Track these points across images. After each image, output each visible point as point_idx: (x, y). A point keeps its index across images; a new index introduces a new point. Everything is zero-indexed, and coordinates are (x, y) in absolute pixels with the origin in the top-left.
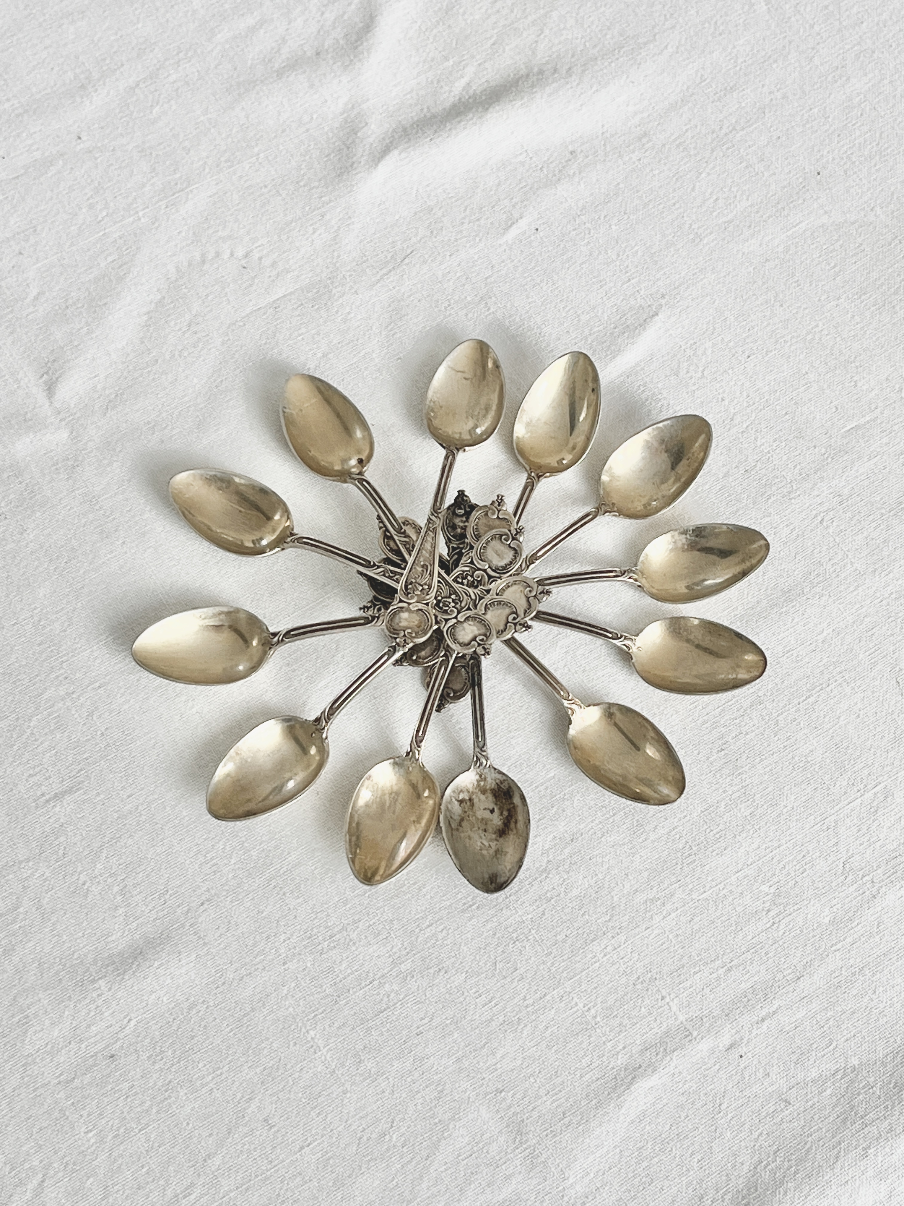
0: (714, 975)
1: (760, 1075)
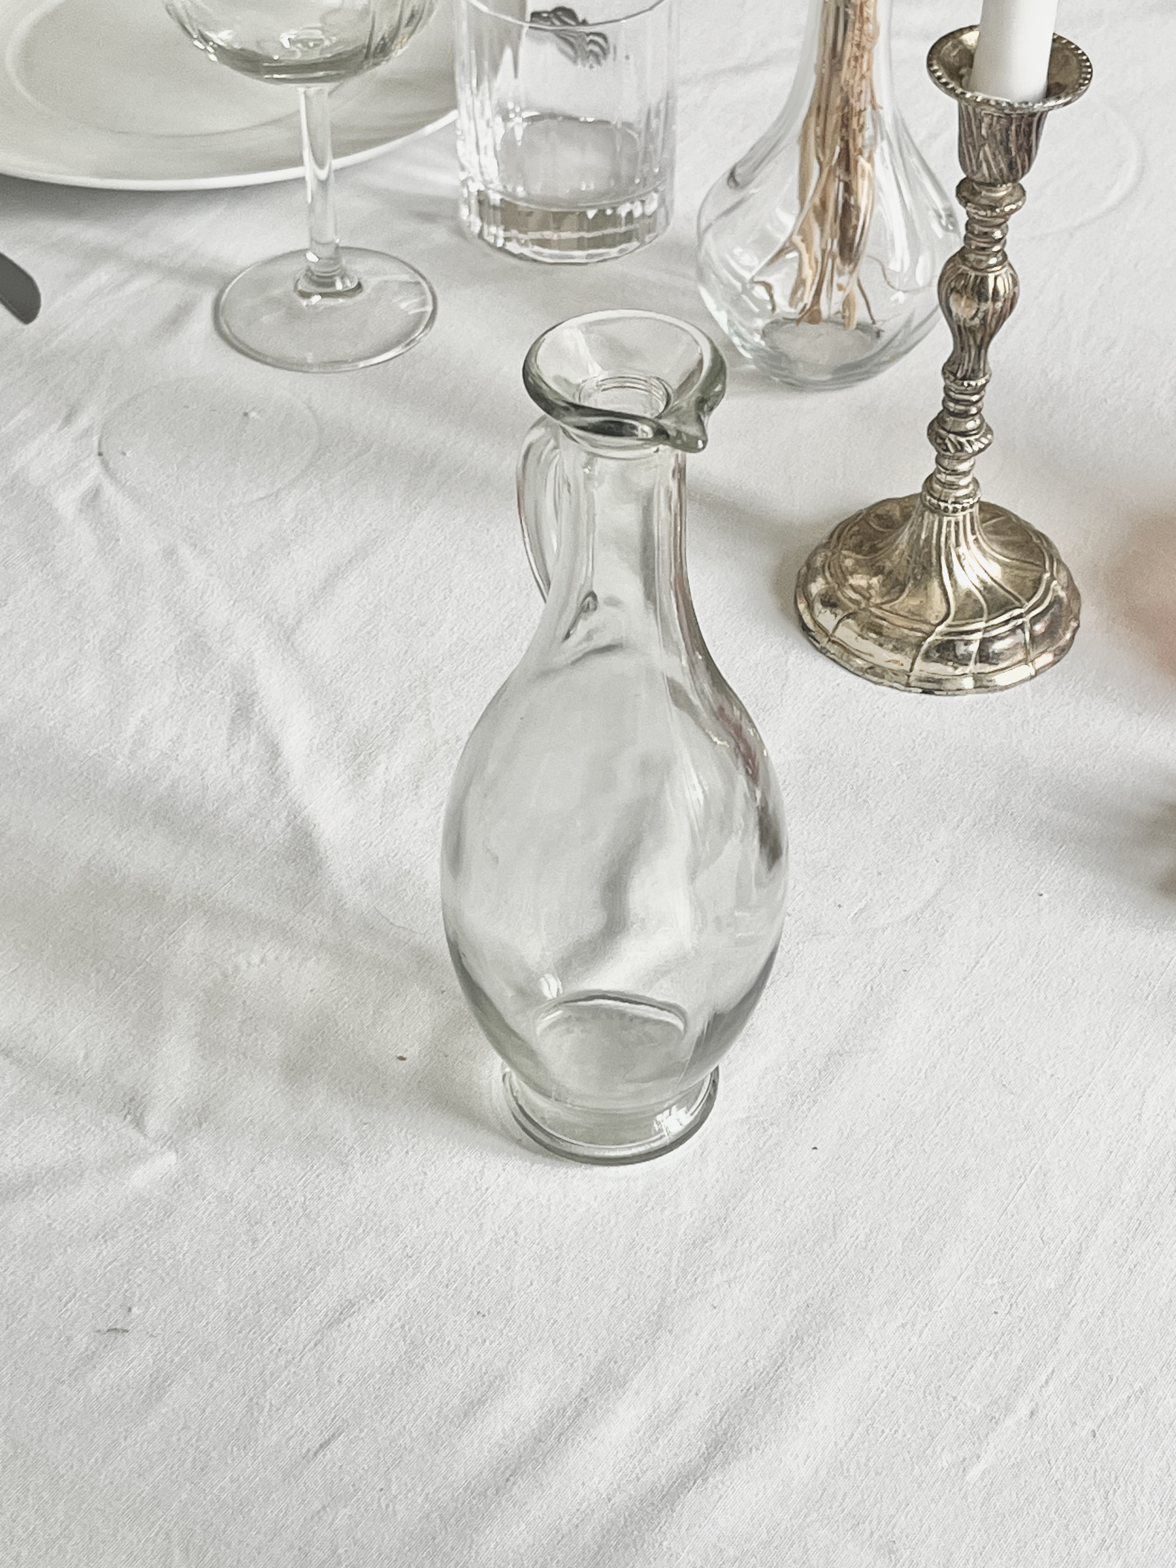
0: (987, 1364)
1: (1069, 1425)
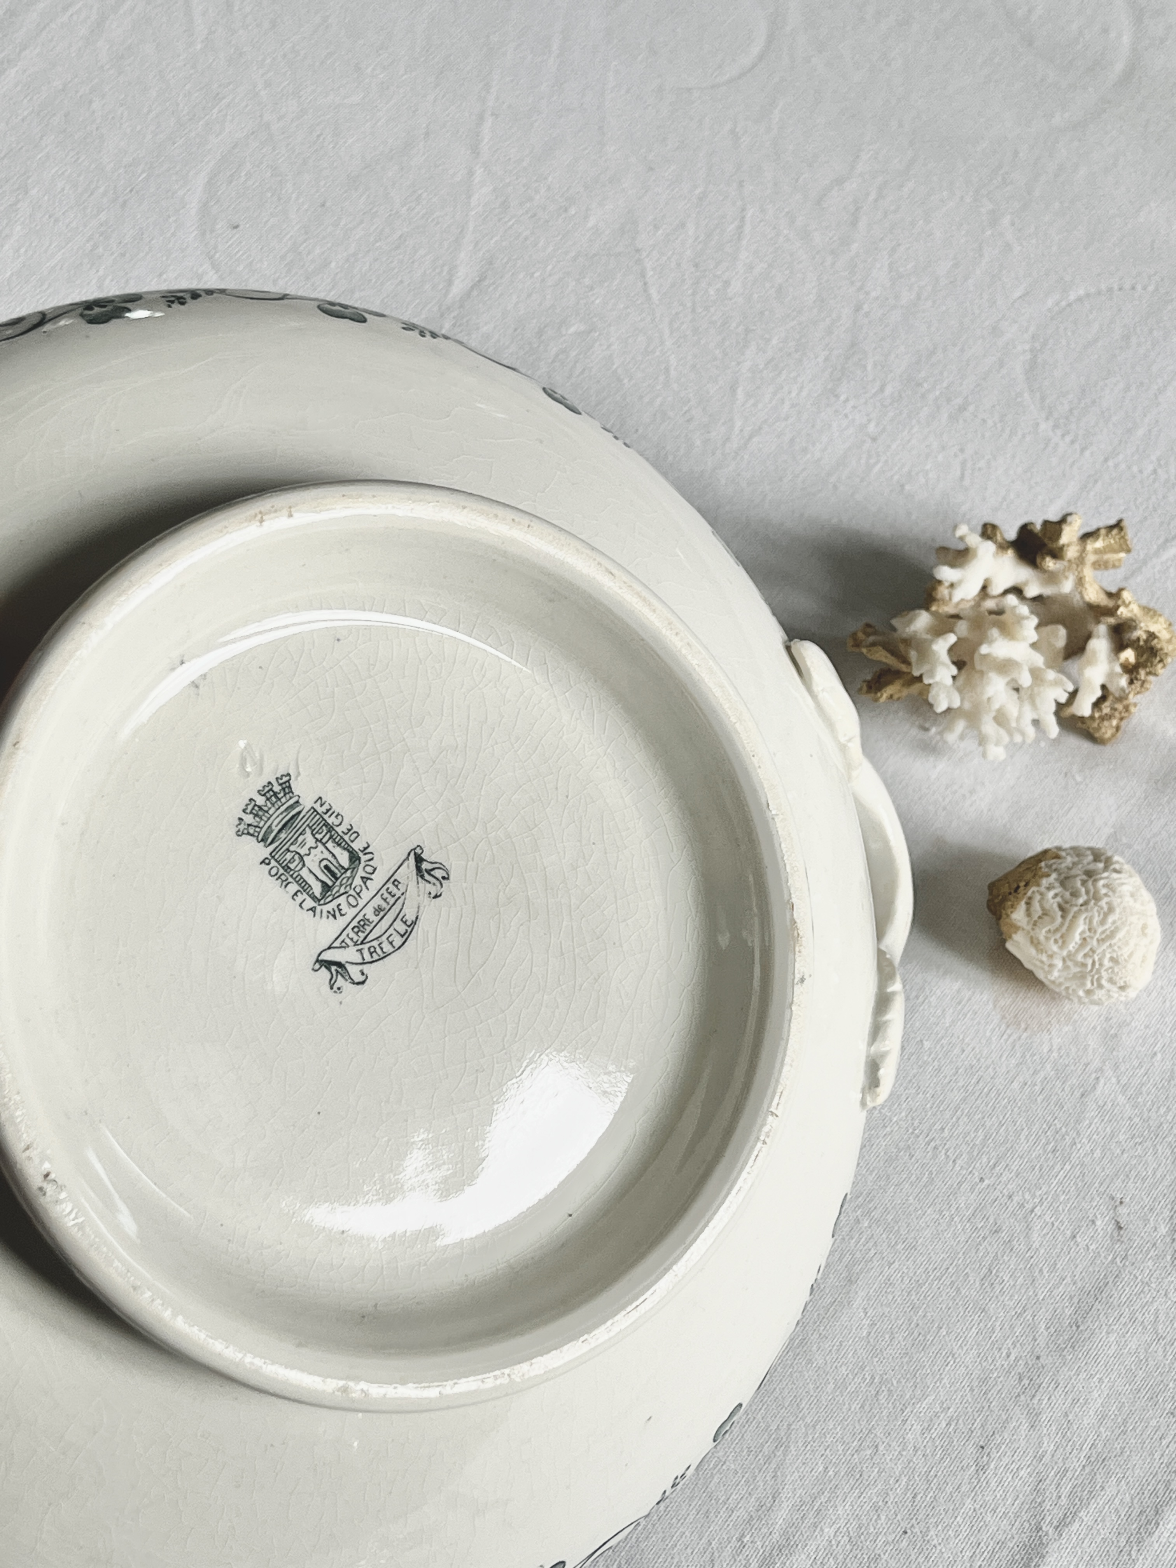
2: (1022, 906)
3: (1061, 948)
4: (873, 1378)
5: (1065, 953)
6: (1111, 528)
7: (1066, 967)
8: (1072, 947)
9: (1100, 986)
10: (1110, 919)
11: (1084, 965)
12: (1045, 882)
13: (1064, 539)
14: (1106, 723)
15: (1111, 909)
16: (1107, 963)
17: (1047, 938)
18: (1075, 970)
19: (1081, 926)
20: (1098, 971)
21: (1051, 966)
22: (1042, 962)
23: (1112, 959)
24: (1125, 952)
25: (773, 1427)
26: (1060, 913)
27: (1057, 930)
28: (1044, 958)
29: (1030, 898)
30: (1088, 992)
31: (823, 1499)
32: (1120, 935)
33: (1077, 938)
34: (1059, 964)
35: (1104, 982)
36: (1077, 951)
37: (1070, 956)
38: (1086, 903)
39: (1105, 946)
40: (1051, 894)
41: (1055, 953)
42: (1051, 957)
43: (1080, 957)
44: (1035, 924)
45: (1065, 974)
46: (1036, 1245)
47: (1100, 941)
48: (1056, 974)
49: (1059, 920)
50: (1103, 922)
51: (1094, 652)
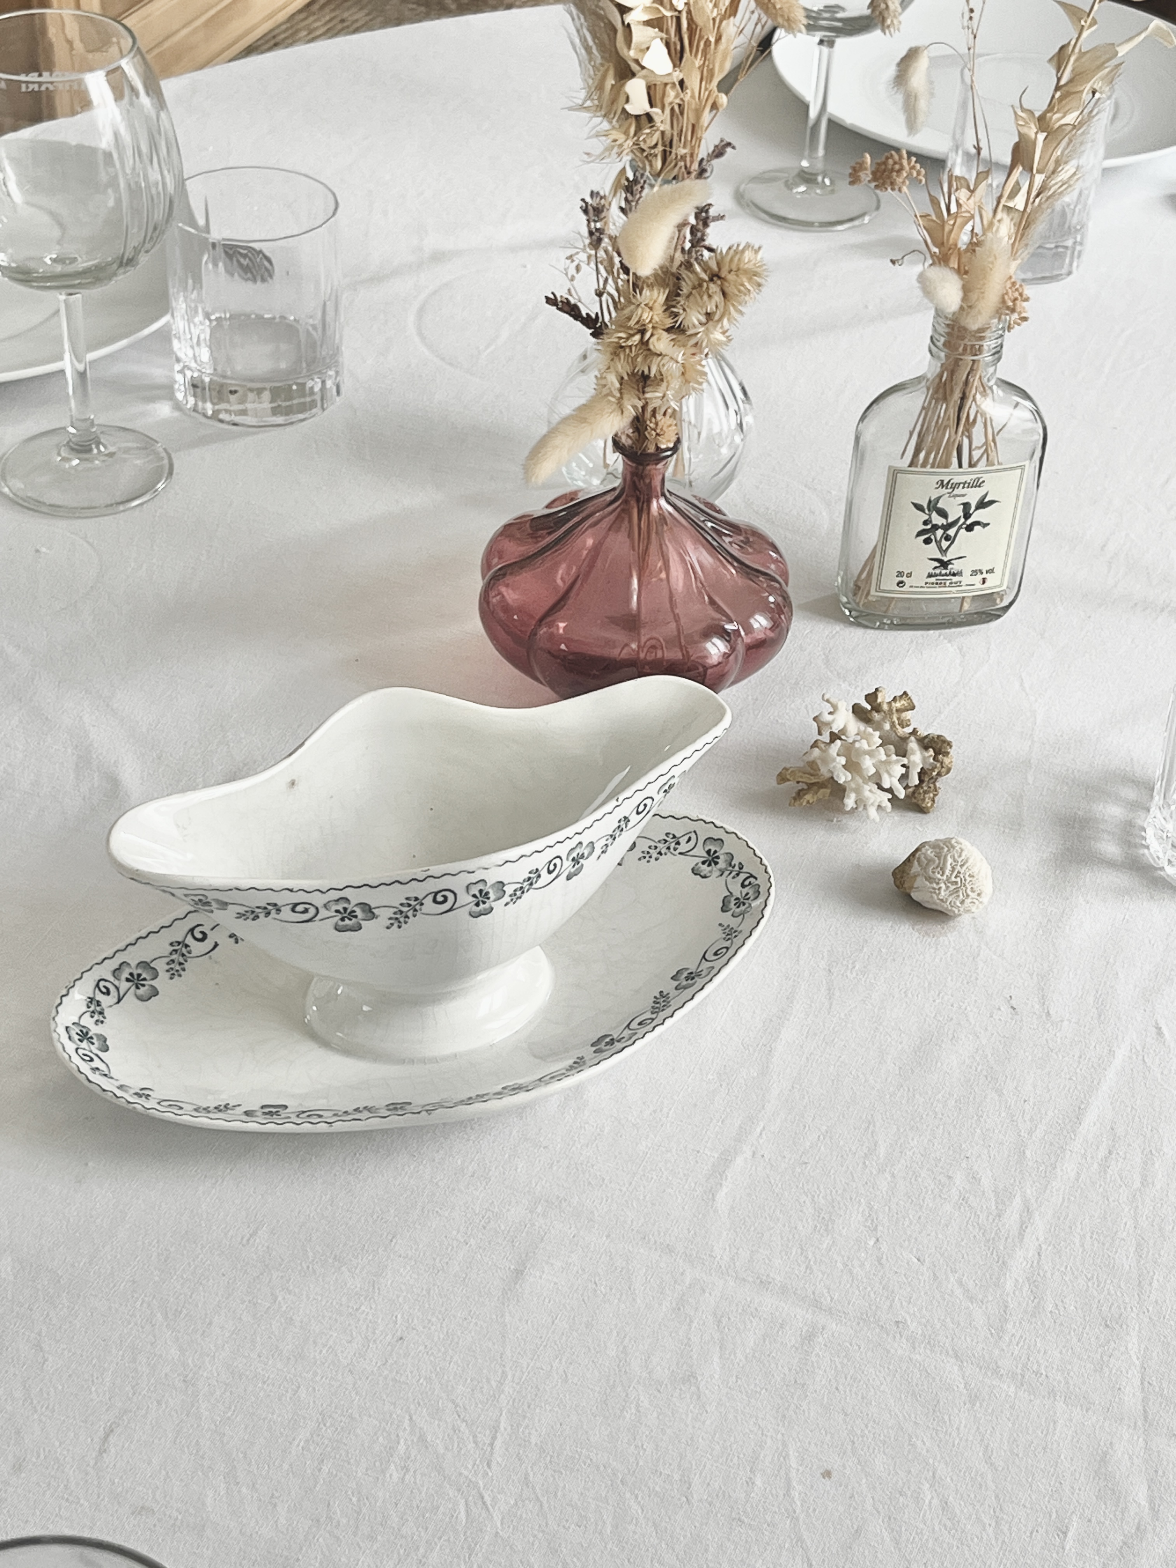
2: (916, 863)
3: (942, 875)
4: (909, 1089)
5: (945, 878)
6: (901, 697)
7: (947, 887)
8: (947, 872)
9: (968, 896)
10: (964, 854)
11: (956, 883)
12: (923, 850)
13: (879, 700)
14: (927, 796)
15: (962, 850)
16: (968, 879)
17: (933, 872)
18: (952, 887)
19: (950, 861)
20: (965, 885)
21: (940, 889)
22: (934, 889)
23: (970, 876)
24: (975, 870)
25: (864, 1117)
26: (936, 859)
27: (937, 867)
28: (934, 885)
29: (919, 858)
30: (962, 902)
31: (902, 1141)
32: (970, 861)
33: (949, 867)
34: (943, 885)
35: (969, 892)
36: (951, 875)
37: (948, 878)
38: (949, 850)
39: (964, 868)
40: (929, 852)
41: (939, 880)
42: (938, 884)
43: (953, 879)
44: (925, 868)
45: (947, 892)
46: (973, 1023)
47: (962, 866)
48: (943, 893)
49: (937, 861)
50: (960, 856)
51: (912, 749)
